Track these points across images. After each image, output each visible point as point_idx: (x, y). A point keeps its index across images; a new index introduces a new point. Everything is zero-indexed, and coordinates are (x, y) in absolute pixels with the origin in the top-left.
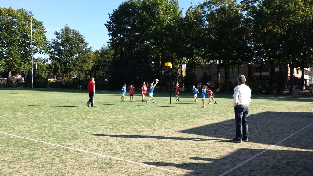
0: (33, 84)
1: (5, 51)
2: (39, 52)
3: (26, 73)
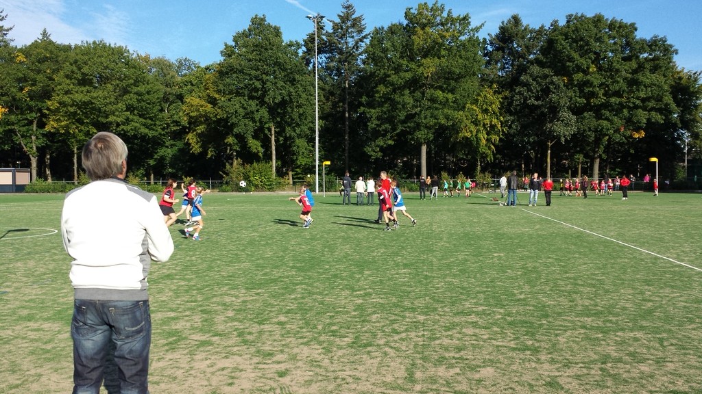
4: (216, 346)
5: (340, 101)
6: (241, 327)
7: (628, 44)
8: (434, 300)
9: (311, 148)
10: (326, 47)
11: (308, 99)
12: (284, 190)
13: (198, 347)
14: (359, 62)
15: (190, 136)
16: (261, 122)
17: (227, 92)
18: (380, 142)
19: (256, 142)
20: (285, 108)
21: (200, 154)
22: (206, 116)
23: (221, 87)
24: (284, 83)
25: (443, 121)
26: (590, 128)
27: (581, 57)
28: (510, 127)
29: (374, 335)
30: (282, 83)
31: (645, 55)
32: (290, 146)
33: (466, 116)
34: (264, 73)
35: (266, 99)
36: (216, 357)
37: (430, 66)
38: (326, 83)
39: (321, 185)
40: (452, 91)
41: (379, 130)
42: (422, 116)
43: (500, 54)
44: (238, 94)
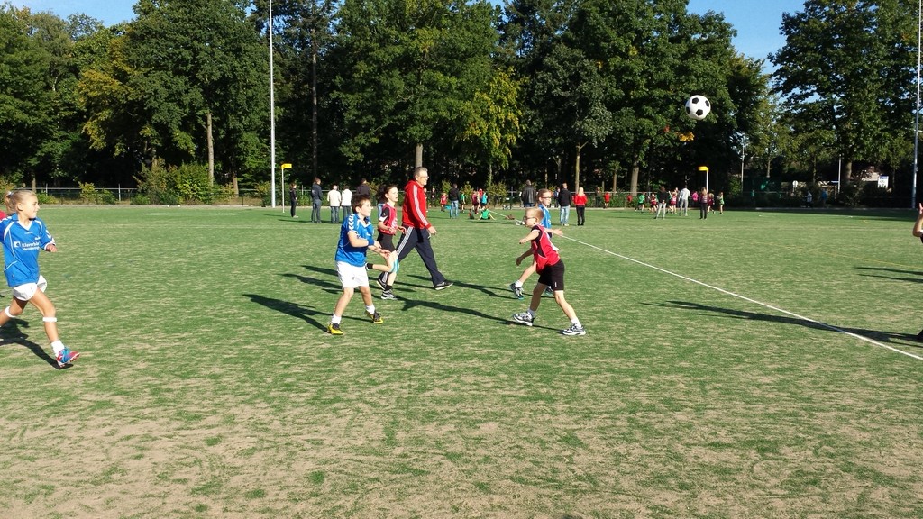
3: (895, 163)
4: (119, 408)
5: (305, 82)
6: (157, 382)
7: (677, 21)
8: (426, 342)
9: (265, 146)
10: (285, 6)
11: (259, 77)
12: (227, 203)
13: (93, 410)
14: (331, 29)
15: (88, 125)
16: (192, 107)
17: (142, 64)
18: (361, 139)
19: (184, 134)
20: (227, 89)
21: (104, 150)
22: (111, 97)
23: (134, 57)
24: (225, 53)
25: (444, 114)
26: (628, 128)
27: (619, 36)
28: (530, 124)
29: (345, 389)
30: (222, 54)
31: (698, 36)
32: (235, 142)
33: (475, 108)
34: (197, 40)
35: (199, 76)
36: (118, 422)
37: (427, 39)
38: (285, 56)
39: (278, 197)
40: (457, 74)
41: (359, 123)
42: (417, 106)
43: (518, 27)
44: (158, 67)
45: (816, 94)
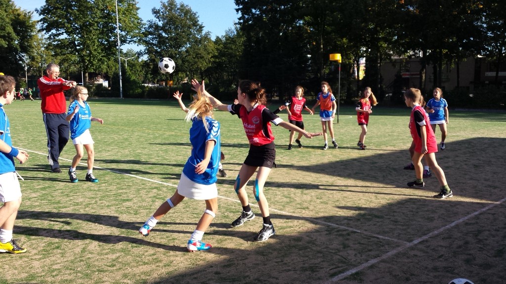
0: (121, 91)
1: (77, 41)
2: (130, 41)
3: (111, 74)
45: (65, 34)
